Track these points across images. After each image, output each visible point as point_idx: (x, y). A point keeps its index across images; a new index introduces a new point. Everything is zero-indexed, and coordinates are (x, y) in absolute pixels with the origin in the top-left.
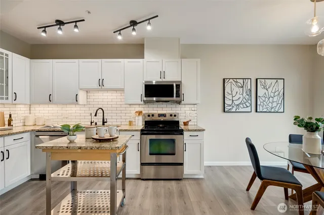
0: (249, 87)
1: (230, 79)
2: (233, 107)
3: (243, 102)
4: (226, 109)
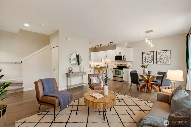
0: (153, 55)
2: (146, 62)
3: (150, 60)
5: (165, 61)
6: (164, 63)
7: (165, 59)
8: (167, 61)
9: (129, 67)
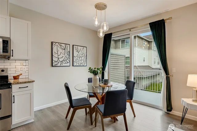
0: (69, 50)
1: (56, 43)
2: (59, 63)
3: (65, 59)
4: (53, 64)
5: (82, 61)
6: (81, 64)
7: (83, 58)
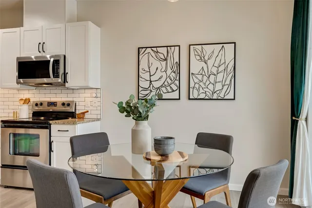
0: (177, 60)
1: (147, 48)
2: (151, 91)
3: (166, 83)
4: (140, 95)
5: (219, 86)
6: (214, 93)
7: (220, 77)
8: (225, 88)
9: (87, 116)
